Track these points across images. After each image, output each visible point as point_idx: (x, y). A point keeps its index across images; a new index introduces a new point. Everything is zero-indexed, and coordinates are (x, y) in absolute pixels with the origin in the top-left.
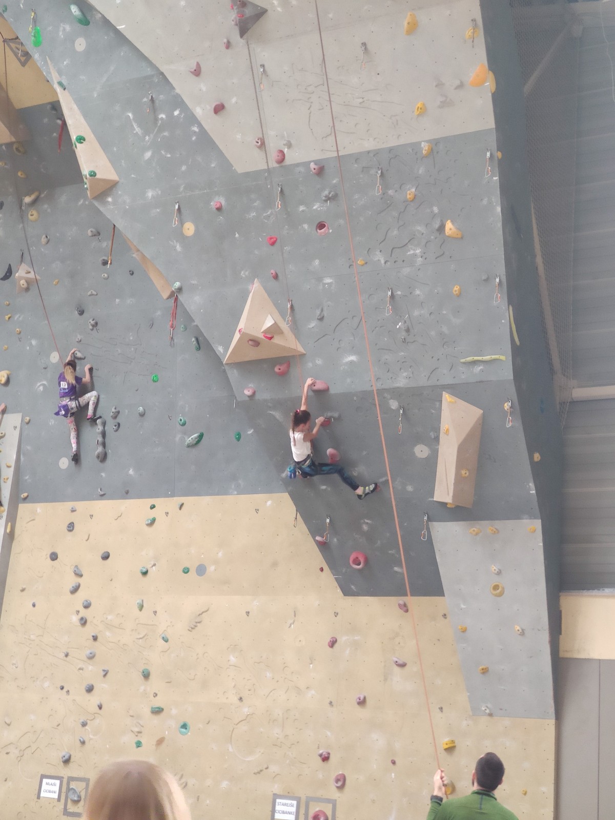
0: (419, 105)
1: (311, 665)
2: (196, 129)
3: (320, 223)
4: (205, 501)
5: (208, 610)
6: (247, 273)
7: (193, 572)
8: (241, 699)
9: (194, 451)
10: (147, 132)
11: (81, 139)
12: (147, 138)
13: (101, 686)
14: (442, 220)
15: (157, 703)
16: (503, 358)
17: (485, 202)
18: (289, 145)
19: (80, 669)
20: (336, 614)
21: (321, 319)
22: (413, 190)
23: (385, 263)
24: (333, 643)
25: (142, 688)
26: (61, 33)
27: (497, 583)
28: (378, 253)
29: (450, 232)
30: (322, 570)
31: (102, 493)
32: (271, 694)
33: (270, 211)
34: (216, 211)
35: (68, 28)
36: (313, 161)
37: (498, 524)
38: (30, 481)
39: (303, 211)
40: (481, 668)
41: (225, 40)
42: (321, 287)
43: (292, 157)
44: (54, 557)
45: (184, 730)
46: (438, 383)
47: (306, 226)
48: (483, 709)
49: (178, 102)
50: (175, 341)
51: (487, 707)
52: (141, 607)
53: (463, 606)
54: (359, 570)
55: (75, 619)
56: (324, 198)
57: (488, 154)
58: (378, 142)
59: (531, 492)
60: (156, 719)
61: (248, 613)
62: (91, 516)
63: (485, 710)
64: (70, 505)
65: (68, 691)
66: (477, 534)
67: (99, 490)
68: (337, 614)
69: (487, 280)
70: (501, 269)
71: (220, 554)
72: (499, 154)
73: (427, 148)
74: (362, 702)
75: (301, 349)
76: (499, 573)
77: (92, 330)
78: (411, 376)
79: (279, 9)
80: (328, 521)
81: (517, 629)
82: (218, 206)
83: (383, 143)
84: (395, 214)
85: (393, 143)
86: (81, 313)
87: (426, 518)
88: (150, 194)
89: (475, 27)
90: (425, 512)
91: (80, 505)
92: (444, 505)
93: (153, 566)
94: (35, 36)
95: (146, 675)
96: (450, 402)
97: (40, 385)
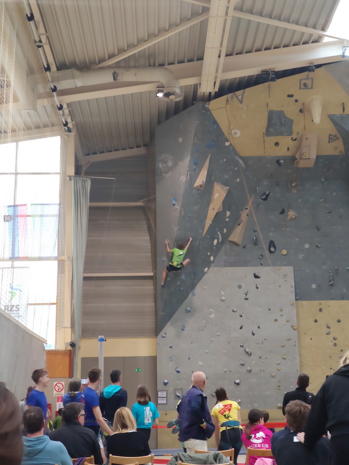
19: (337, 362)
31: (333, 298)
38: (298, 292)
44: (316, 321)
55: (331, 344)
62: (329, 306)
67: (331, 296)
77: (324, 237)
97: (301, 256)
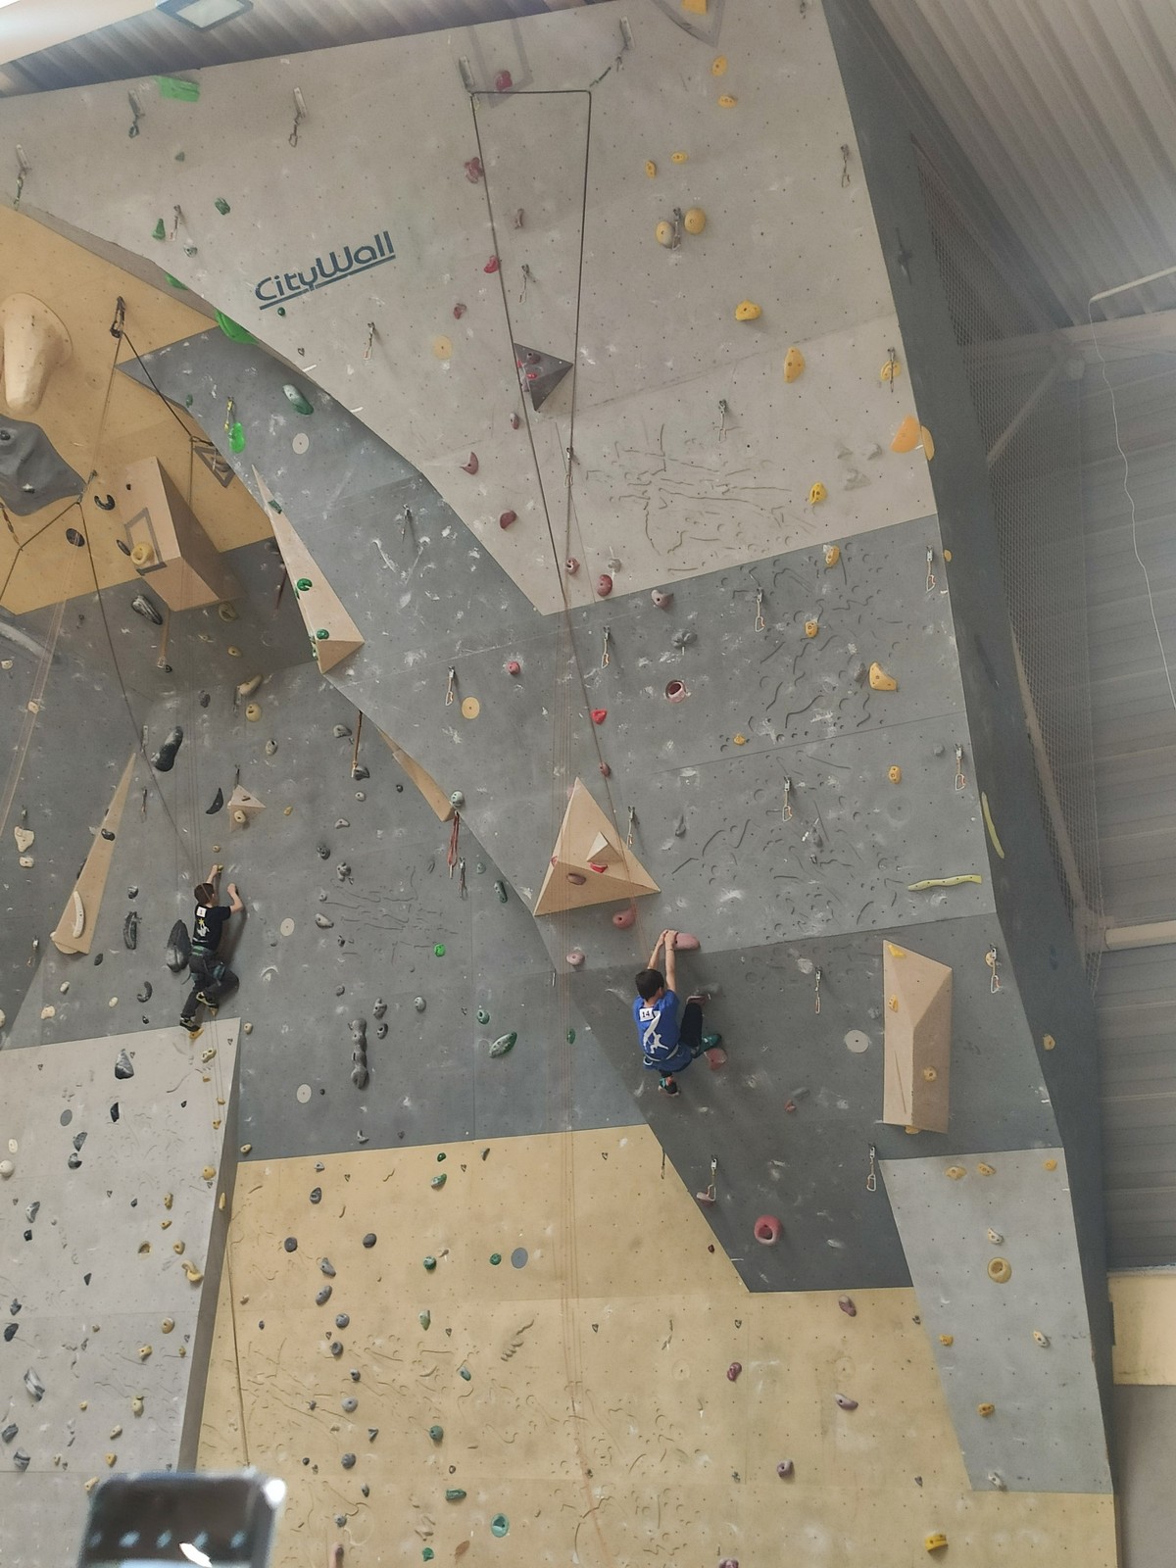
0: (815, 488)
1: (701, 1412)
2: (476, 555)
3: (671, 683)
4: (522, 1145)
5: (531, 1325)
6: (563, 770)
7: (506, 1263)
8: (590, 1472)
9: (502, 1063)
10: (403, 566)
11: (306, 585)
12: (404, 574)
13: (367, 1456)
14: (863, 665)
15: (457, 1483)
16: (977, 879)
17: (930, 630)
18: (618, 567)
19: (333, 1429)
20: (738, 1324)
21: (682, 835)
22: (815, 620)
23: (777, 739)
24: (735, 1373)
25: (431, 1459)
26: (271, 429)
27: (999, 1260)
28: (765, 723)
29: (877, 682)
30: (712, 1249)
31: (364, 1139)
32: (637, 1463)
33: (594, 670)
34: (511, 677)
35: (282, 420)
36: (655, 588)
37: (993, 1159)
38: (253, 1124)
39: (644, 666)
40: (981, 1406)
41: (512, 416)
42: (679, 784)
43: (623, 585)
44: (291, 1245)
45: (499, 1528)
46: (876, 927)
47: (650, 690)
48: (990, 1478)
49: (449, 517)
50: (469, 889)
51: (996, 1474)
52: (426, 1323)
53: (943, 1301)
54: (771, 1246)
55: (325, 1346)
56: (676, 644)
57: (930, 555)
58: (755, 551)
59: (1043, 1101)
60: (454, 1512)
61: (596, 1327)
62: (348, 1177)
63: (994, 1479)
64: (313, 1160)
65: (316, 1467)
66: (959, 1177)
67: (358, 1135)
68: (740, 1323)
69: (942, 754)
70: (964, 737)
71: (549, 1231)
72: (948, 555)
73: (832, 554)
74: (787, 1473)
75: (651, 884)
76: (1001, 1242)
77: (343, 880)
78: (831, 917)
79: (590, 361)
80: (714, 1165)
81: (1037, 1337)
82: (514, 668)
83: (763, 551)
84: (789, 660)
85: (777, 549)
86: (327, 855)
87: (872, 1154)
88: (410, 658)
89: (895, 359)
90: (872, 1143)
91: (330, 1160)
92: (900, 1129)
93: (443, 1255)
94: (233, 437)
95: (437, 1437)
96: (896, 957)
97: (267, 972)
